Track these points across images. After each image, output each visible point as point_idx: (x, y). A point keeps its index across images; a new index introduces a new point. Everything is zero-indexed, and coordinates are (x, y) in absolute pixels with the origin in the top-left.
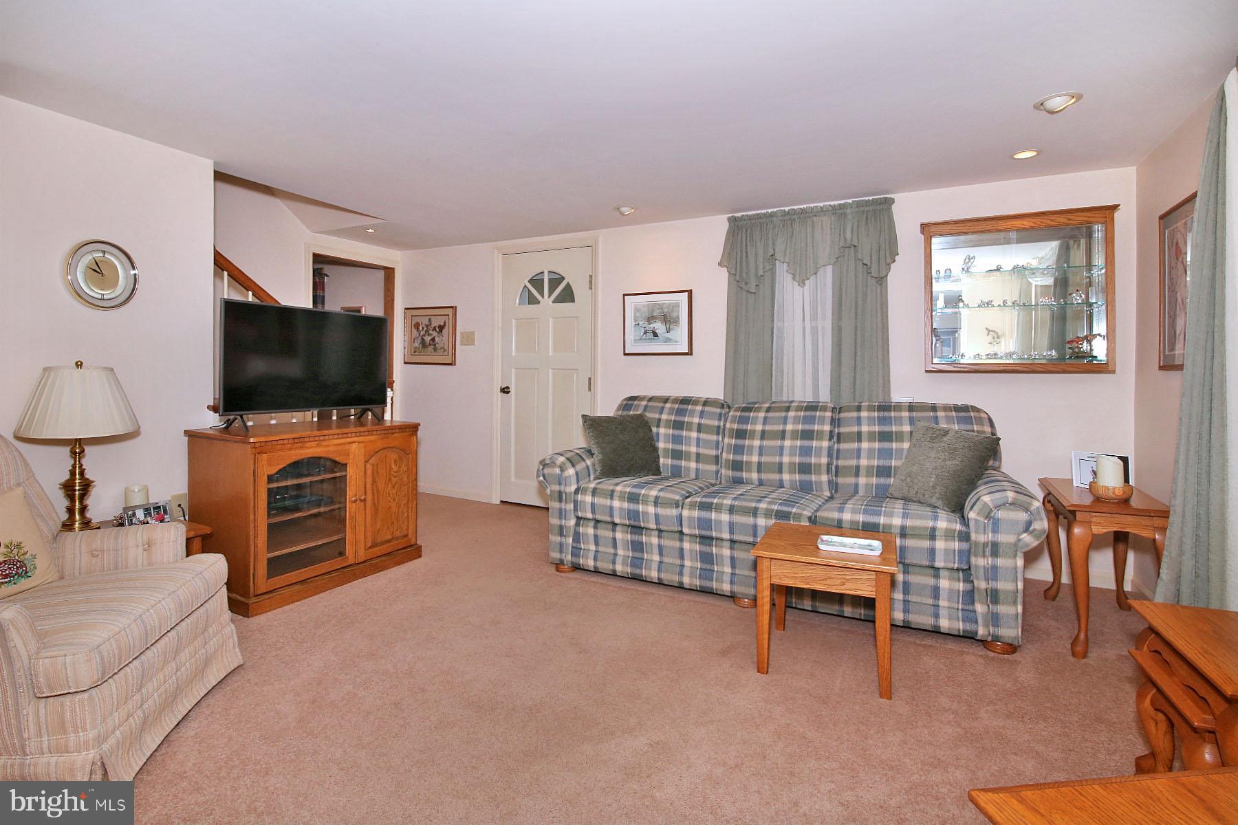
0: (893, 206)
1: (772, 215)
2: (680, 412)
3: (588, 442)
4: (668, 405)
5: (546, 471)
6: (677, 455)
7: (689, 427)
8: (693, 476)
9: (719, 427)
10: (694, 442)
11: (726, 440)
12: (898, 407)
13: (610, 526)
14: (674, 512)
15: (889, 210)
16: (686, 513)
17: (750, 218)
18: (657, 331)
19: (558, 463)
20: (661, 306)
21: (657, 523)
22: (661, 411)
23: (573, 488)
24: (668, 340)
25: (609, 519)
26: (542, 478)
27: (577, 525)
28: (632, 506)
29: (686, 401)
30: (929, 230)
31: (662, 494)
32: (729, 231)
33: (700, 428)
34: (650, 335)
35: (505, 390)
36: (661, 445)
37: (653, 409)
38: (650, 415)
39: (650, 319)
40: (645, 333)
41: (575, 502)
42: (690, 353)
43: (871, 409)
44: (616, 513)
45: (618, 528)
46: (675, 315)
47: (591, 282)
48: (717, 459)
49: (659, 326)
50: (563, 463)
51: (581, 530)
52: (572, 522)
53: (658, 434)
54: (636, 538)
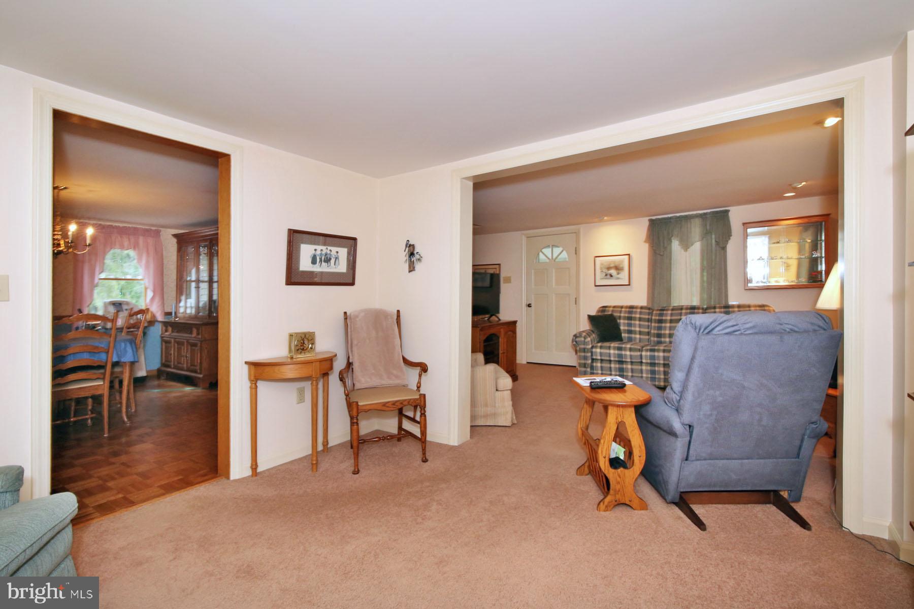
0: (729, 213)
1: (670, 218)
2: (630, 312)
3: (591, 328)
4: (623, 309)
5: (577, 339)
6: (630, 332)
7: (635, 319)
8: (638, 341)
9: (649, 319)
10: (638, 326)
11: (653, 324)
12: (733, 306)
13: (608, 362)
14: (639, 353)
15: (728, 215)
16: (644, 353)
17: (659, 219)
18: (612, 274)
19: (583, 336)
20: (614, 262)
21: (631, 358)
22: (621, 312)
23: (590, 346)
24: (618, 278)
25: (608, 358)
26: (575, 343)
27: (592, 362)
28: (620, 352)
29: (632, 307)
30: (746, 225)
31: (632, 346)
32: (649, 225)
33: (640, 319)
34: (609, 276)
35: (529, 306)
36: (622, 328)
37: (617, 311)
38: (616, 314)
39: (609, 268)
40: (606, 275)
41: (592, 353)
42: (629, 285)
43: (720, 308)
44: (612, 356)
45: (612, 362)
46: (621, 266)
47: (576, 251)
48: (648, 334)
49: (613, 272)
50: (585, 336)
51: (594, 364)
52: (590, 361)
53: (620, 323)
54: (621, 366)
